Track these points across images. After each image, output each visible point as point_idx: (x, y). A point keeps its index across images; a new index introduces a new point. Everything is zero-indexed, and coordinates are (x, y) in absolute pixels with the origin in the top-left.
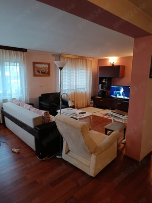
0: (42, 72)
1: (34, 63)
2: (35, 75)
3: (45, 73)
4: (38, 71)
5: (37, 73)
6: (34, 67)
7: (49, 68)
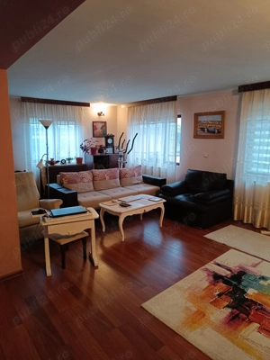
0: (208, 131)
1: (197, 115)
2: (196, 136)
3: (214, 132)
4: (203, 129)
5: (200, 133)
6: (196, 122)
7: (222, 122)
